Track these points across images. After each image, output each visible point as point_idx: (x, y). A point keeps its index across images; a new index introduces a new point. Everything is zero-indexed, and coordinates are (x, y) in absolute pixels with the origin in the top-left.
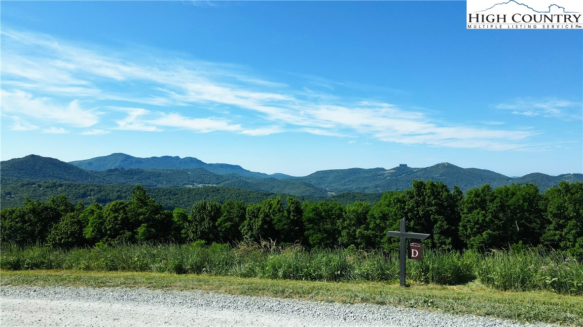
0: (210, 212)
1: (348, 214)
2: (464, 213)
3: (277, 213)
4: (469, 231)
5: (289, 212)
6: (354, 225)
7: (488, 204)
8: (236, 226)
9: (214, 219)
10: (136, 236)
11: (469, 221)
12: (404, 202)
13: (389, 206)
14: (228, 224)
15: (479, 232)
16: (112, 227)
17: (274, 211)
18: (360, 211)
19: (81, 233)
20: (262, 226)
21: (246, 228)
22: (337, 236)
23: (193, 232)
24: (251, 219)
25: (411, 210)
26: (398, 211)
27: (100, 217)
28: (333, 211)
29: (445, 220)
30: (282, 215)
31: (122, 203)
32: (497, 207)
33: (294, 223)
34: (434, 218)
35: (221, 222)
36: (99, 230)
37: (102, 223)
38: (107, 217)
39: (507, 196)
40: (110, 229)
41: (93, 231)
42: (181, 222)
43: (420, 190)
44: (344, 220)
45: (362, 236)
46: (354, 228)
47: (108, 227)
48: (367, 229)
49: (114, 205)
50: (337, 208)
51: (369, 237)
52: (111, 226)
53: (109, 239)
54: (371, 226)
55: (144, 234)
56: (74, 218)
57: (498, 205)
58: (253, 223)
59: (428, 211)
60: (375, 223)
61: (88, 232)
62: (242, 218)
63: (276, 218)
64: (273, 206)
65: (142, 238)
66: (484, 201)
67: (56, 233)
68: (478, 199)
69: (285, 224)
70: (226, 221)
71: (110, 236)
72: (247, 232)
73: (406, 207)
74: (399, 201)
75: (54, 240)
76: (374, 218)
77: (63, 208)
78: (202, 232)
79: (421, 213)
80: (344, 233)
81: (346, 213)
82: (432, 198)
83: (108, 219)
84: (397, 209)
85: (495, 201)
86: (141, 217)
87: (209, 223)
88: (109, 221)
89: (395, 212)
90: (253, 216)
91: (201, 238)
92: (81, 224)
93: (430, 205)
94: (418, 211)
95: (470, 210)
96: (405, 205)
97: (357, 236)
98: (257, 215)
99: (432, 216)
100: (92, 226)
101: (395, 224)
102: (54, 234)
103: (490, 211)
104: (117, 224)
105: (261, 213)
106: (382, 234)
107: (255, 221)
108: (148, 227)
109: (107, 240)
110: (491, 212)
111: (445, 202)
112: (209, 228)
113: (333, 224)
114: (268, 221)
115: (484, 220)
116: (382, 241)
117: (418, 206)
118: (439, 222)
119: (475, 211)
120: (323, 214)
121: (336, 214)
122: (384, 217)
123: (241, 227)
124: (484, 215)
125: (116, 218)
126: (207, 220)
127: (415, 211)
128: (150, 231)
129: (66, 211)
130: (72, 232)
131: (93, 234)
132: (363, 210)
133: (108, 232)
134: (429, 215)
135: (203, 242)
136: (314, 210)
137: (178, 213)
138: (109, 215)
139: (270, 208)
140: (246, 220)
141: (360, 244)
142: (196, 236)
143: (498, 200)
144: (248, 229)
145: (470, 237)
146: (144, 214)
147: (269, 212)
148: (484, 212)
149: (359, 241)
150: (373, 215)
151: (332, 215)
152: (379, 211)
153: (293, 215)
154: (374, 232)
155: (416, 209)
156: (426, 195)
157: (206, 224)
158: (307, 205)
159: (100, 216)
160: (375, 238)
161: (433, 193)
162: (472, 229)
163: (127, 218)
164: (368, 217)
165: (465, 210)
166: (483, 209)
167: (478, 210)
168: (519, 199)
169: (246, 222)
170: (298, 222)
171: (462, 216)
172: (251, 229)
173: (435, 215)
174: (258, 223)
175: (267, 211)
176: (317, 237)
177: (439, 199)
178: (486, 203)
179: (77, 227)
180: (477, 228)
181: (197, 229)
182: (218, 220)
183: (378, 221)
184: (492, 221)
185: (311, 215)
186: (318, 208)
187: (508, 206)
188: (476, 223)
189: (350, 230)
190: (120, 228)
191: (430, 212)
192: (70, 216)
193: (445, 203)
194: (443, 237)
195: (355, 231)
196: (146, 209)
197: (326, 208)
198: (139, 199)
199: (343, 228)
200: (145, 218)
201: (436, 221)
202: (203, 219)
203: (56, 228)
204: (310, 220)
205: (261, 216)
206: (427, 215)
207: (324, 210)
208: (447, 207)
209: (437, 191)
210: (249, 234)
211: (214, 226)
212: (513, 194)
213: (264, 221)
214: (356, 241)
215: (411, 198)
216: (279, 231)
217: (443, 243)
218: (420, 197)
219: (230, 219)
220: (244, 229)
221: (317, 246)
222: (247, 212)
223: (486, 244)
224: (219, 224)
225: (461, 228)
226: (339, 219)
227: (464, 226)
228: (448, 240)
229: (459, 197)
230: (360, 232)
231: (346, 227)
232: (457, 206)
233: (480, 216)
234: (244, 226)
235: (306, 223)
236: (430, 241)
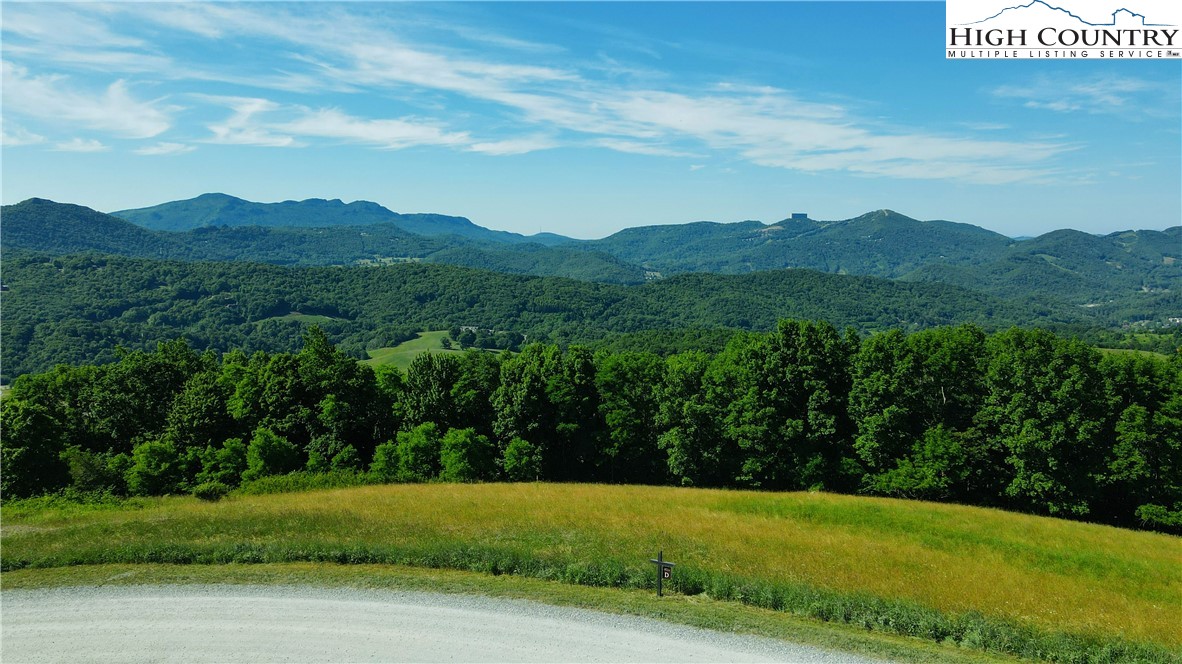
0: (439, 373)
1: (670, 376)
2: (857, 377)
3: (552, 374)
4: (863, 405)
5: (573, 373)
6: (681, 394)
7: (895, 363)
8: (483, 396)
9: (446, 385)
10: (320, 416)
11: (864, 391)
12: (763, 357)
13: (737, 364)
14: (471, 393)
15: (877, 410)
16: (277, 400)
17: (547, 370)
18: (689, 371)
19: (223, 408)
20: (527, 397)
21: (500, 398)
22: (652, 411)
23: (412, 407)
24: (509, 385)
25: (773, 372)
26: (752, 373)
27: (254, 383)
28: (646, 370)
29: (827, 388)
30: (562, 379)
31: (287, 358)
32: (908, 369)
33: (582, 390)
34: (809, 385)
35: (459, 390)
36: (256, 405)
37: (258, 393)
38: (265, 382)
39: (928, 348)
40: (272, 404)
41: (245, 406)
42: (390, 390)
43: (790, 336)
44: (665, 386)
45: (694, 414)
46: (680, 399)
47: (270, 400)
48: (701, 400)
49: (275, 362)
50: (653, 364)
51: (704, 415)
52: (274, 398)
53: (274, 420)
54: (708, 396)
55: (331, 412)
56: (207, 383)
57: (910, 365)
58: (512, 391)
59: (800, 373)
60: (714, 391)
61: (236, 407)
62: (495, 381)
63: (552, 382)
64: (547, 362)
65: (329, 418)
66: (889, 357)
67: (181, 409)
68: (881, 355)
69: (566, 394)
70: (466, 388)
71: (274, 415)
72: (504, 407)
73: (766, 366)
74: (755, 355)
75: (180, 421)
76: (714, 383)
77: (184, 363)
78: (429, 407)
79: (789, 376)
80: (663, 407)
81: (667, 373)
82: (808, 351)
83: (269, 385)
84: (750, 368)
85: (906, 359)
86: (324, 383)
87: (440, 392)
88: (270, 389)
89: (747, 375)
90: (513, 380)
91: (425, 419)
92: (222, 393)
93: (805, 361)
94: (784, 373)
95: (867, 373)
96: (764, 363)
97: (684, 414)
98: (520, 377)
99: (806, 382)
100: (241, 397)
101: (746, 394)
102: (177, 411)
103: (896, 374)
104: (284, 395)
105: (526, 376)
106: (725, 410)
107: (515, 388)
108: (339, 398)
109: (270, 422)
110: (898, 377)
111: (829, 357)
112: (439, 400)
113: (647, 390)
114: (537, 388)
115: (885, 390)
116: (725, 421)
117: (784, 365)
118: (817, 392)
119: (875, 375)
120: (629, 375)
121: (650, 375)
122: (730, 382)
123: (492, 397)
124: (888, 383)
125: (280, 383)
126: (435, 387)
127: (779, 372)
128: (341, 407)
129: (192, 371)
130: (208, 407)
131: (245, 411)
132: (696, 369)
133: (271, 408)
134: (802, 380)
135: (431, 425)
136: (614, 369)
137: (385, 375)
138: (268, 379)
139: (541, 365)
140: (501, 385)
141: (690, 426)
142: (419, 413)
143: (910, 357)
144: (504, 402)
145: (865, 416)
146: (329, 379)
147: (539, 370)
148: (887, 377)
149: (688, 420)
150: (711, 378)
151: (645, 377)
152: (721, 371)
153: (579, 378)
154: (713, 407)
155: (781, 369)
156: (800, 345)
157: (434, 394)
158: (602, 357)
159: (253, 380)
160: (715, 416)
161: (809, 343)
162: (867, 403)
163: (300, 383)
164: (703, 381)
165: (860, 373)
166: (887, 370)
167: (879, 373)
168: (945, 354)
169: (501, 389)
170: (588, 389)
171: (855, 380)
172: (510, 401)
173: (810, 380)
174: (521, 393)
175: (535, 371)
176: (619, 414)
177: (819, 353)
178: (893, 361)
179: (213, 399)
180: (876, 401)
181: (418, 402)
182: (455, 386)
183: (719, 390)
184: (899, 392)
185: (609, 377)
186: (620, 364)
187: (928, 366)
188: (875, 394)
189: (673, 402)
190: (289, 401)
191: (804, 375)
192: (201, 380)
193: (829, 360)
194: (822, 415)
195: (681, 405)
196: (331, 369)
197: (634, 365)
198: (317, 351)
199: (664, 399)
200: (331, 384)
201: (812, 390)
202: (428, 385)
203: (180, 401)
204: (608, 386)
205: (527, 380)
206: (799, 378)
207: (631, 369)
208: (832, 365)
209: (817, 340)
210: (507, 410)
211: (447, 395)
212: (938, 345)
213: (532, 389)
214: (682, 421)
215: (775, 349)
216: (556, 405)
217: (823, 425)
218: (789, 350)
219: (473, 385)
220: (497, 401)
221: (619, 429)
222: (502, 372)
223: (887, 429)
224: (455, 393)
225: (851, 401)
226: (655, 384)
227: (856, 398)
228: (830, 422)
229: (854, 348)
230: (690, 407)
231: (667, 398)
232: (849, 365)
233: (881, 383)
234: (497, 396)
235: (601, 390)
236: (800, 422)
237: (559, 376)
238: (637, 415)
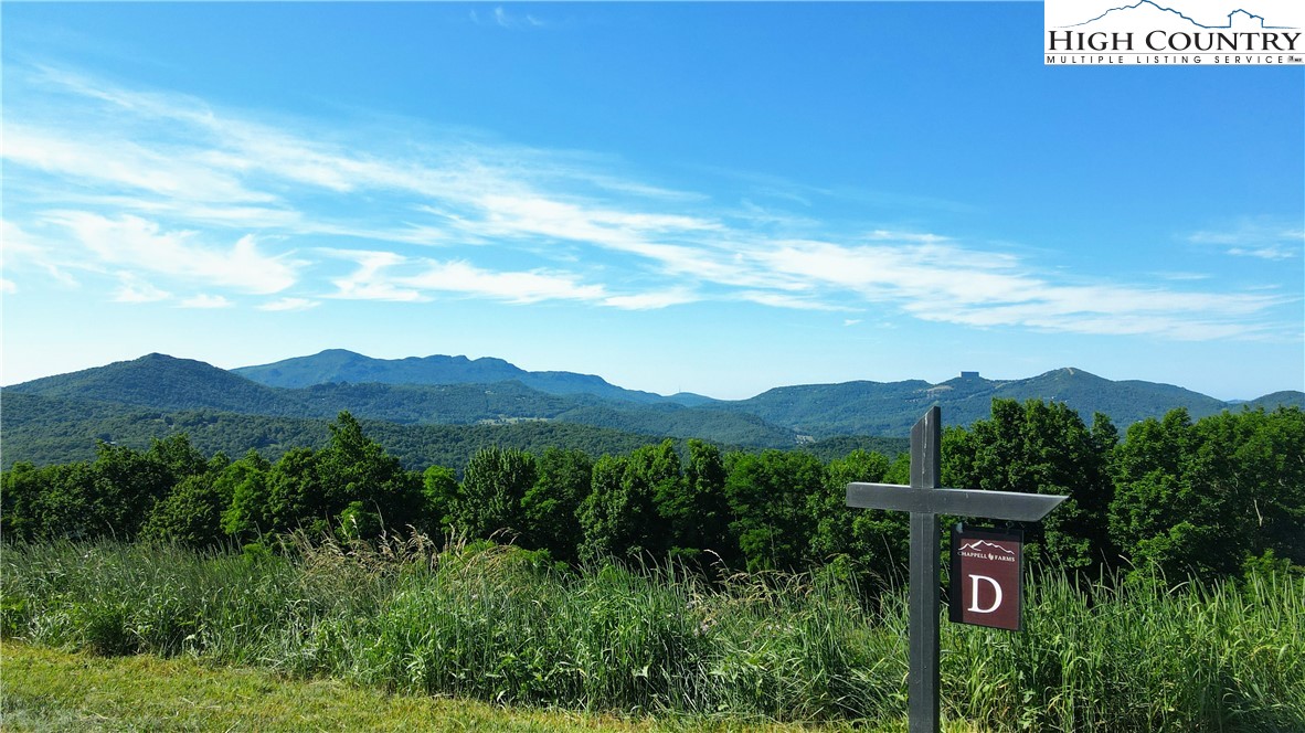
0: (508, 475)
1: (833, 481)
2: (1120, 480)
3: (663, 478)
4: (1134, 523)
5: (693, 475)
7: (1182, 457)
8: (566, 509)
9: (516, 491)
11: (1134, 499)
12: (971, 452)
14: (550, 503)
15: (1161, 525)
16: (284, 509)
17: (657, 473)
18: (861, 473)
19: (216, 520)
20: (627, 508)
21: (590, 512)
22: (807, 533)
23: (468, 521)
26: (955, 474)
27: (258, 486)
28: (798, 474)
30: (677, 484)
31: (307, 454)
33: (705, 501)
35: (533, 498)
36: (256, 516)
37: (261, 500)
38: (273, 486)
39: (1231, 438)
40: (278, 514)
41: (242, 518)
42: (440, 499)
43: (1010, 423)
44: (825, 495)
45: (868, 534)
46: (848, 514)
47: (276, 509)
49: (290, 459)
50: (809, 466)
52: (280, 506)
56: (201, 488)
57: (1209, 459)
58: (606, 501)
59: (1030, 474)
61: (232, 520)
62: (583, 488)
63: (661, 489)
64: (656, 462)
66: (1171, 449)
67: (160, 520)
68: (1158, 445)
69: (682, 504)
70: (543, 496)
71: (279, 529)
72: (593, 523)
73: (976, 464)
74: (958, 449)
77: (179, 464)
78: (489, 521)
79: (1013, 479)
80: (824, 526)
81: (828, 478)
82: (1040, 442)
83: (276, 489)
85: (1201, 450)
86: (350, 486)
87: (506, 502)
88: (278, 494)
90: (609, 485)
91: (483, 536)
92: (217, 502)
93: (1034, 458)
94: (1005, 473)
95: (1138, 472)
96: (973, 460)
97: (855, 534)
98: (617, 483)
100: (240, 507)
102: (155, 524)
103: (1186, 474)
104: (295, 501)
105: (626, 479)
107: (611, 496)
108: (370, 507)
109: (272, 539)
110: (1191, 477)
111: (1073, 451)
112: (504, 512)
113: (798, 503)
114: (641, 496)
115: (1171, 498)
117: (1005, 462)
119: (1151, 475)
120: (774, 480)
121: (804, 480)
123: (579, 510)
124: (1174, 486)
125: (292, 486)
126: (500, 494)
127: (998, 473)
129: (185, 471)
130: (195, 519)
131: (242, 524)
132: (869, 472)
133: (276, 520)
136: (751, 471)
137: (434, 478)
138: (277, 481)
139: (648, 467)
140: (592, 493)
141: (863, 552)
142: (475, 530)
143: (1207, 447)
144: (596, 516)
145: (1139, 539)
146: (356, 480)
147: (645, 474)
148: (1172, 477)
149: (860, 545)
153: (701, 483)
154: (897, 525)
155: (1000, 468)
156: (1025, 434)
157: (498, 503)
158: (735, 460)
159: (257, 483)
160: (899, 539)
161: (1042, 430)
162: (1141, 518)
163: (317, 487)
165: (1125, 473)
166: (1171, 468)
167: (1157, 473)
168: (1262, 445)
169: (591, 499)
170: (714, 501)
171: (1117, 485)
172: (603, 515)
174: (617, 501)
175: (640, 473)
176: (758, 535)
177: (1058, 445)
178: (1177, 455)
179: (206, 508)
180: (1155, 516)
181: (476, 516)
182: (527, 493)
184: (1194, 501)
185: (745, 483)
186: (761, 466)
187: (1236, 463)
188: (1153, 504)
189: (837, 519)
190: (301, 510)
192: (194, 483)
193: (1074, 456)
194: (1068, 538)
196: (361, 466)
197: (780, 465)
198: (345, 445)
199: (822, 514)
200: (359, 488)
202: (491, 492)
203: (161, 511)
204: (743, 496)
205: (627, 484)
207: (777, 472)
208: (1078, 464)
209: (1054, 426)
210: (598, 527)
211: (516, 506)
212: (1248, 433)
213: (633, 497)
214: (852, 545)
215: (989, 442)
216: (668, 520)
217: (1071, 553)
218: (1009, 441)
219: (551, 492)
220: (586, 515)
221: (759, 556)
222: (594, 474)
223: (1179, 557)
224: (527, 503)
225: (1113, 517)
226: (811, 493)
227: (1122, 512)
228: (1085, 546)
229: (1108, 441)
230: (863, 525)
231: (827, 513)
232: (1104, 462)
233: (1162, 486)
234: (586, 508)
235: (732, 502)
236: (1035, 547)
237: (673, 479)
238: (784, 539)
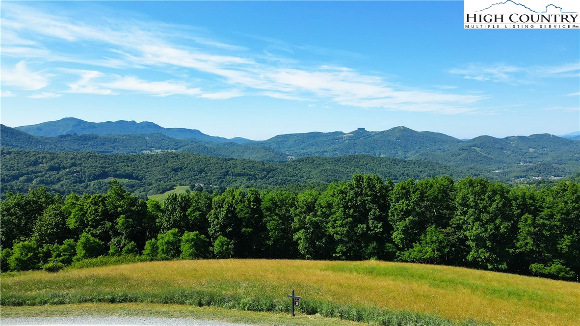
0: (181, 203)
1: (299, 203)
2: (392, 203)
3: (239, 203)
4: (396, 217)
5: (250, 202)
6: (305, 213)
7: (411, 195)
8: (203, 215)
9: (184, 209)
10: (117, 227)
11: (396, 209)
12: (346, 193)
13: (333, 197)
14: (197, 213)
15: (403, 218)
16: (94, 219)
17: (236, 201)
18: (309, 201)
19: (64, 223)
20: (226, 215)
21: (212, 216)
22: (290, 222)
23: (166, 221)
24: (217, 209)
25: (351, 200)
26: (340, 201)
27: (81, 210)
28: (287, 201)
29: (378, 208)
30: (244, 205)
31: (100, 197)
32: (417, 198)
33: (254, 211)
34: (369, 207)
35: (191, 212)
36: (82, 221)
37: (84, 215)
38: (87, 209)
39: (426, 188)
40: (91, 220)
41: (76, 222)
42: (154, 213)
43: (359, 182)
44: (297, 208)
45: (311, 222)
46: (304, 215)
47: (90, 219)
48: (315, 215)
49: (93, 199)
50: (291, 197)
51: (317, 223)
52: (92, 217)
53: (92, 229)
54: (318, 214)
55: (123, 224)
56: (56, 210)
57: (418, 196)
58: (218, 212)
59: (365, 201)
60: (321, 211)
61: (71, 223)
62: (209, 207)
63: (239, 207)
64: (236, 197)
65: (122, 228)
66: (408, 192)
67: (41, 224)
68: (404, 191)
69: (246, 213)
70: (194, 211)
71: (92, 226)
72: (214, 221)
73: (347, 198)
74: (342, 192)
75: (40, 231)
76: (321, 207)
77: (44, 200)
78: (175, 221)
79: (359, 203)
80: (296, 219)
81: (297, 202)
82: (368, 190)
83: (89, 211)
84: (340, 199)
85: (416, 193)
86: (119, 209)
87: (181, 213)
88: (90, 213)
89: (338, 202)
90: (219, 206)
91: (173, 227)
92: (64, 216)
93: (366, 195)
94: (356, 201)
95: (397, 200)
96: (346, 196)
97: (306, 223)
98: (222, 205)
99: (367, 205)
100: (74, 217)
101: (338, 212)
102: (39, 225)
103: (412, 201)
104: (98, 215)
105: (225, 204)
106: (327, 220)
107: (220, 210)
108: (127, 217)
109: (89, 230)
110: (413, 202)
111: (379, 193)
112: (180, 217)
113: (288, 211)
114: (231, 210)
115: (407, 209)
116: (327, 226)
117: (357, 197)
118: (373, 210)
119: (401, 201)
120: (279, 203)
121: (289, 203)
122: (330, 206)
123: (208, 215)
124: (407, 205)
125: (96, 210)
126: (178, 210)
127: (354, 201)
128: (128, 222)
129: (48, 204)
130: (56, 223)
131: (76, 225)
132: (312, 199)
133: (90, 223)
134: (365, 205)
135: (176, 230)
136: (271, 200)
137: (152, 204)
138: (89, 208)
139: (233, 199)
140: (213, 209)
141: (309, 228)
142: (170, 224)
143: (418, 192)
144: (214, 217)
145: (397, 222)
146: (122, 207)
147: (232, 201)
148: (407, 202)
149: (308, 226)
150: (320, 204)
151: (286, 204)
152: (325, 200)
153: (253, 205)
154: (321, 218)
155: (355, 199)
156: (364, 187)
157: (178, 214)
158: (265, 195)
159: (81, 208)
160: (322, 223)
161: (369, 186)
162: (398, 215)
163: (106, 210)
164: (316, 206)
165: (394, 200)
166: (407, 199)
167: (403, 200)
168: (435, 191)
169: (213, 211)
170: (257, 211)
171: (392, 204)
172: (217, 217)
173: (370, 204)
174: (223, 213)
175: (230, 200)
176: (273, 223)
177: (374, 191)
178: (410, 194)
179: (59, 218)
180: (402, 215)
181: (169, 218)
182: (189, 210)
183: (324, 210)
184: (414, 209)
185: (268, 204)
186: (274, 198)
187: (427, 197)
188: (401, 211)
189: (301, 217)
190: (100, 219)
191: (366, 202)
192: (53, 208)
193: (379, 194)
194: (376, 222)
195: (305, 218)
196: (123, 201)
197: (281, 198)
198: (116, 193)
199: (296, 215)
200: (123, 210)
201: (370, 209)
202: (174, 210)
203: (40, 220)
204: (268, 209)
205: (226, 206)
206: (364, 203)
207: (280, 200)
208: (380, 197)
209: (372, 184)
210: (216, 222)
211: (184, 215)
212: (432, 186)
213: (228, 211)
214: (306, 226)
215: (352, 189)
216: (241, 219)
217: (376, 227)
218: (358, 189)
219: (198, 209)
220: (211, 217)
221: (274, 231)
222: (213, 202)
223: (408, 228)
224: (189, 214)
225: (390, 214)
226: (292, 208)
227: (392, 213)
228: (380, 225)
229: (391, 188)
230: (309, 219)
231: (298, 215)
232: (388, 196)
233: (404, 205)
234: (211, 215)
235: (264, 211)
236: (365, 225)
237: (242, 204)
238: (283, 224)
